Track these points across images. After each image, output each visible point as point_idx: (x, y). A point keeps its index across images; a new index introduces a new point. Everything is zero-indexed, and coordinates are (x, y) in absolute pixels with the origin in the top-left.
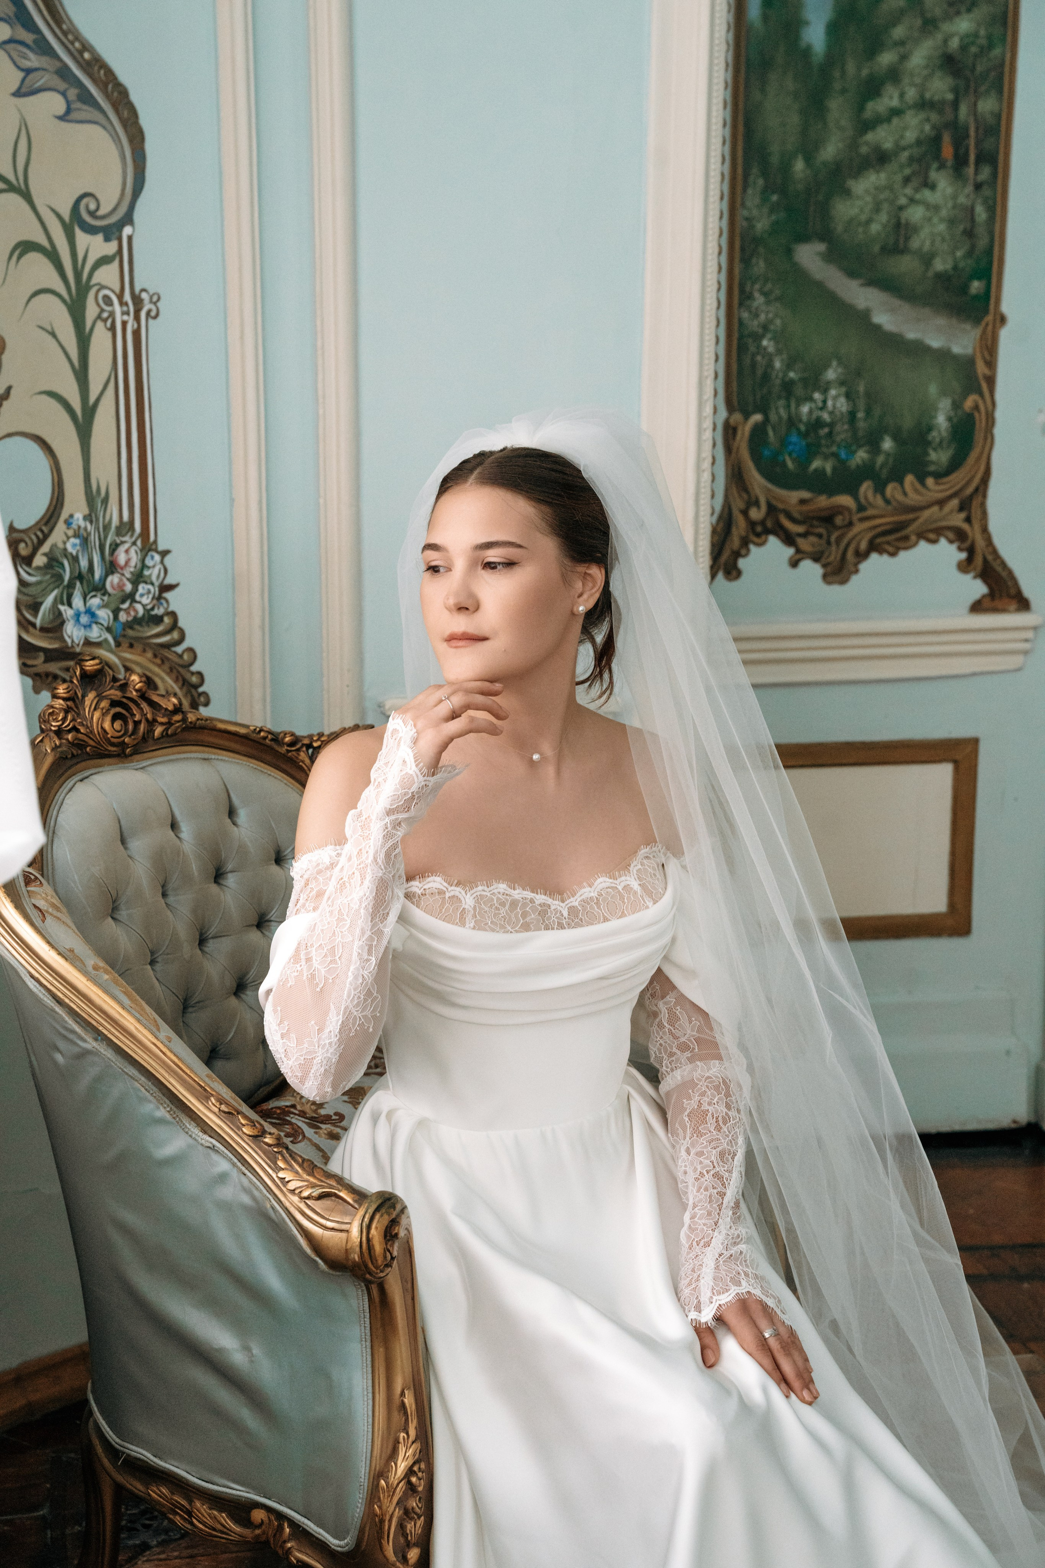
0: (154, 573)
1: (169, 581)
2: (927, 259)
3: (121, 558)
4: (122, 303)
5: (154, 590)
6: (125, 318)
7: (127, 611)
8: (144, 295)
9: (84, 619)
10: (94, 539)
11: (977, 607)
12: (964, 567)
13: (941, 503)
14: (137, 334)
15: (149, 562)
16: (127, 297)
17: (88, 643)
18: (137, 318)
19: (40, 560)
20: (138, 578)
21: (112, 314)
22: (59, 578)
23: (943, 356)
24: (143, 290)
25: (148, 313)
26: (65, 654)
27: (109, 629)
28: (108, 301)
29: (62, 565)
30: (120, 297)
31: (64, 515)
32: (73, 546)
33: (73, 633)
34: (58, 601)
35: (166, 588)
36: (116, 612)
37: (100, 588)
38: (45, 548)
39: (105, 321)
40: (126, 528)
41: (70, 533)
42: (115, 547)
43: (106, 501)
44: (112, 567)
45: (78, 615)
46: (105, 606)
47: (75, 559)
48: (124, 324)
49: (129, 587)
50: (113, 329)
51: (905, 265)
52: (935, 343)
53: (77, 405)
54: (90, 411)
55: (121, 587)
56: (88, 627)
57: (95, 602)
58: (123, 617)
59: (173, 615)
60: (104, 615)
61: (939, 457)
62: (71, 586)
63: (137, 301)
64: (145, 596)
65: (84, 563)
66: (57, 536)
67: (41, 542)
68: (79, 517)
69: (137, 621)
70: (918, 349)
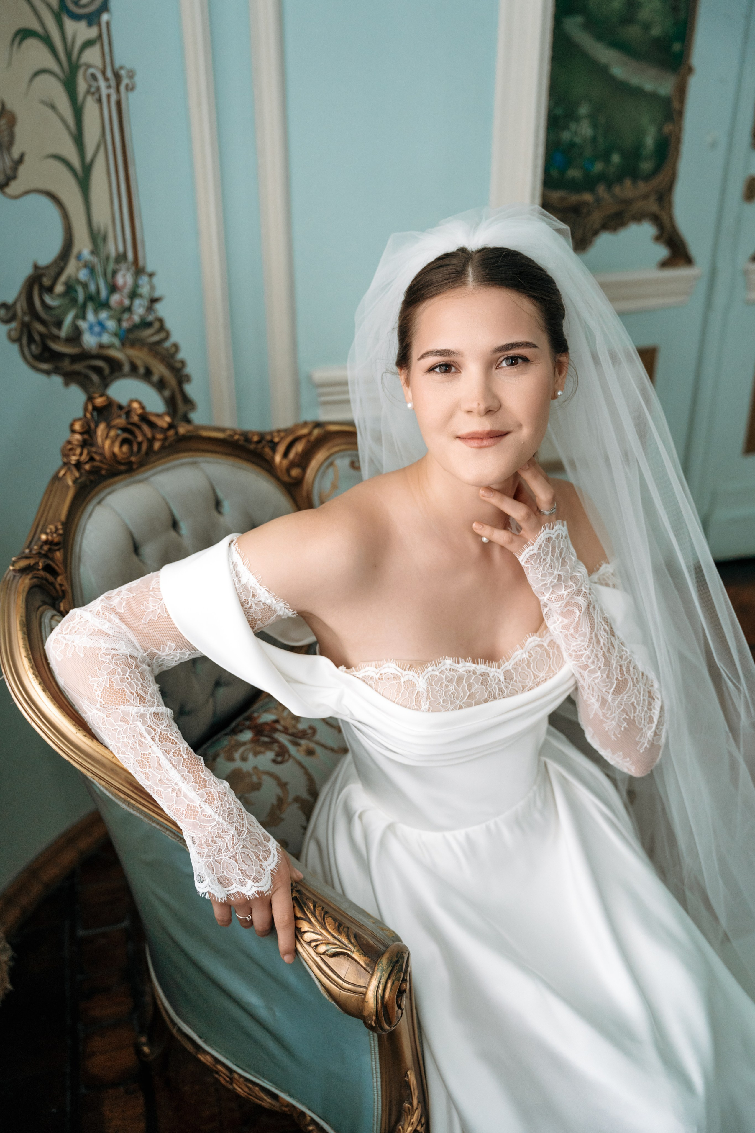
0: (144, 290)
1: (157, 294)
2: (647, 27)
3: (120, 281)
4: (106, 79)
5: (146, 302)
6: (109, 91)
7: (128, 320)
8: (123, 73)
9: (97, 329)
10: (99, 269)
11: (665, 264)
12: (658, 238)
13: (645, 197)
14: (119, 104)
15: (140, 282)
16: (109, 74)
17: (101, 346)
18: (118, 91)
19: (59, 288)
20: (134, 295)
21: (98, 89)
22: (74, 301)
23: (653, 97)
24: (121, 68)
25: (127, 86)
26: (85, 356)
27: (116, 335)
28: (94, 77)
29: (76, 291)
30: (104, 73)
31: (75, 251)
32: (83, 275)
33: (89, 341)
34: (76, 317)
35: (154, 301)
36: (119, 321)
37: (105, 305)
38: (63, 278)
39: (93, 94)
40: (121, 258)
41: (81, 265)
42: (114, 273)
43: (105, 238)
44: (113, 289)
45: (91, 327)
46: (111, 317)
47: (85, 286)
48: (109, 96)
49: (127, 302)
50: (99, 101)
51: (633, 32)
52: (649, 86)
53: (76, 162)
54: (87, 169)
55: (121, 303)
56: (100, 334)
57: (103, 315)
58: (125, 325)
59: (161, 321)
60: (111, 324)
61: (646, 166)
62: (84, 306)
63: (118, 77)
64: (139, 309)
65: (92, 288)
66: (72, 269)
67: (59, 274)
68: (86, 254)
69: (135, 328)
70: (637, 93)
